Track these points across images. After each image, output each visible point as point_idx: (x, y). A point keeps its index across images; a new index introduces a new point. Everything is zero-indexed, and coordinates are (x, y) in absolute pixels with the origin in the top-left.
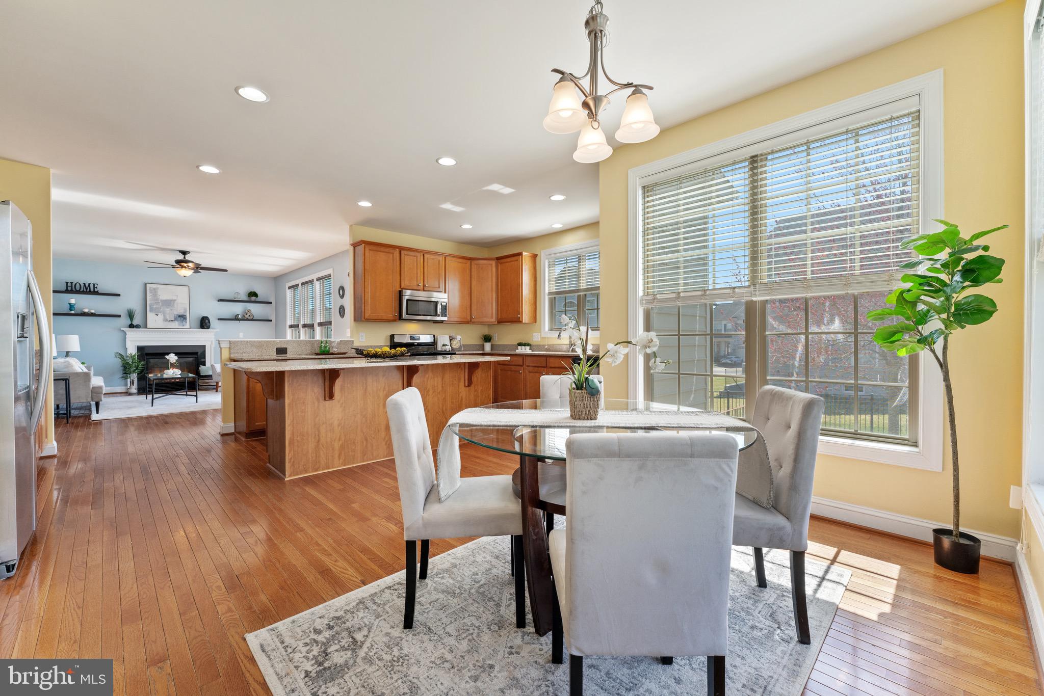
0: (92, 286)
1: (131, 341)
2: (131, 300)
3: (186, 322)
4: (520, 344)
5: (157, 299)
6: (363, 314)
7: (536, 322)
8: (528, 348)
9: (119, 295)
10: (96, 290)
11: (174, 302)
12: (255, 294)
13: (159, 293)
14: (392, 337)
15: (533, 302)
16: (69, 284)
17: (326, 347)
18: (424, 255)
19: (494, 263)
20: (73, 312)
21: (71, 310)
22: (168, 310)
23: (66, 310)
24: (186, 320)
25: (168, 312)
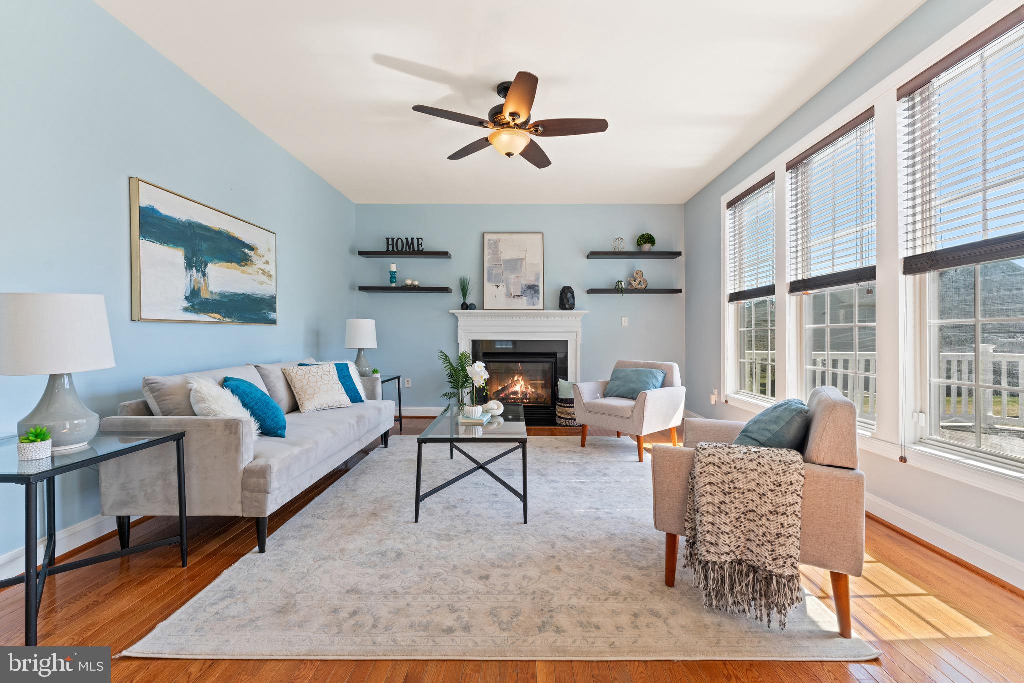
0: (416, 241)
1: (464, 332)
2: (464, 265)
3: (539, 299)
5: (499, 260)
9: (448, 255)
10: (421, 248)
11: (521, 264)
12: (648, 239)
13: (502, 247)
20: (394, 285)
21: (392, 282)
22: (512, 277)
23: (387, 284)
24: (539, 294)
25: (513, 281)
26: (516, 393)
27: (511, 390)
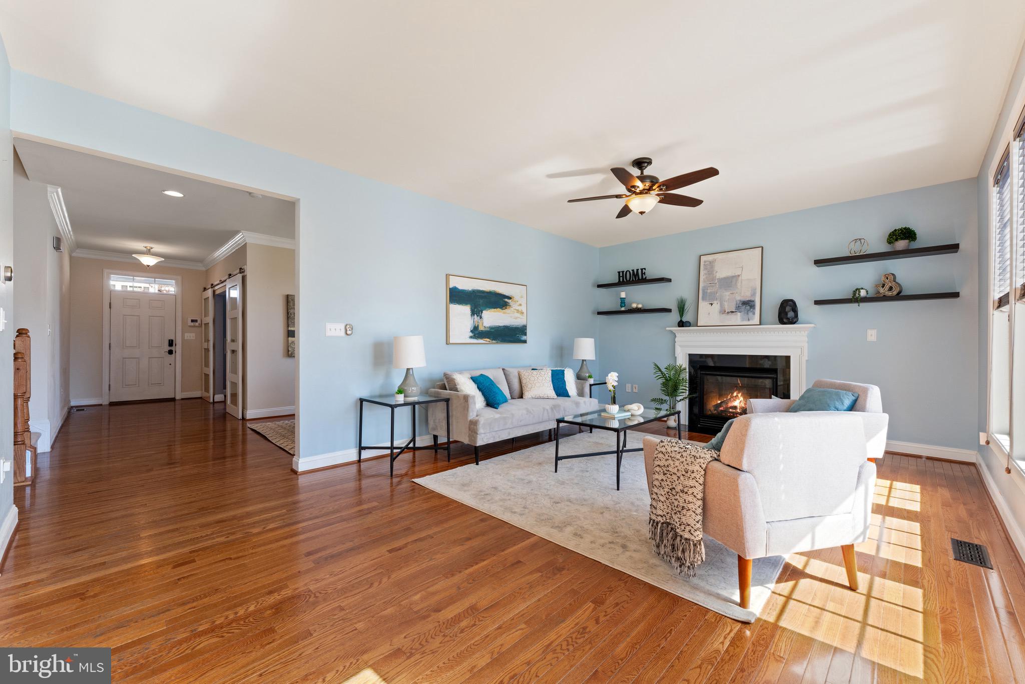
0: (640, 271)
1: (681, 346)
2: (681, 288)
3: (754, 314)
5: (714, 279)
9: (669, 280)
10: (644, 277)
11: (737, 281)
12: (908, 234)
13: (717, 267)
16: (621, 274)
20: (623, 309)
21: (622, 307)
22: (727, 294)
23: (618, 307)
24: (754, 308)
25: (728, 297)
26: (735, 407)
27: (730, 405)
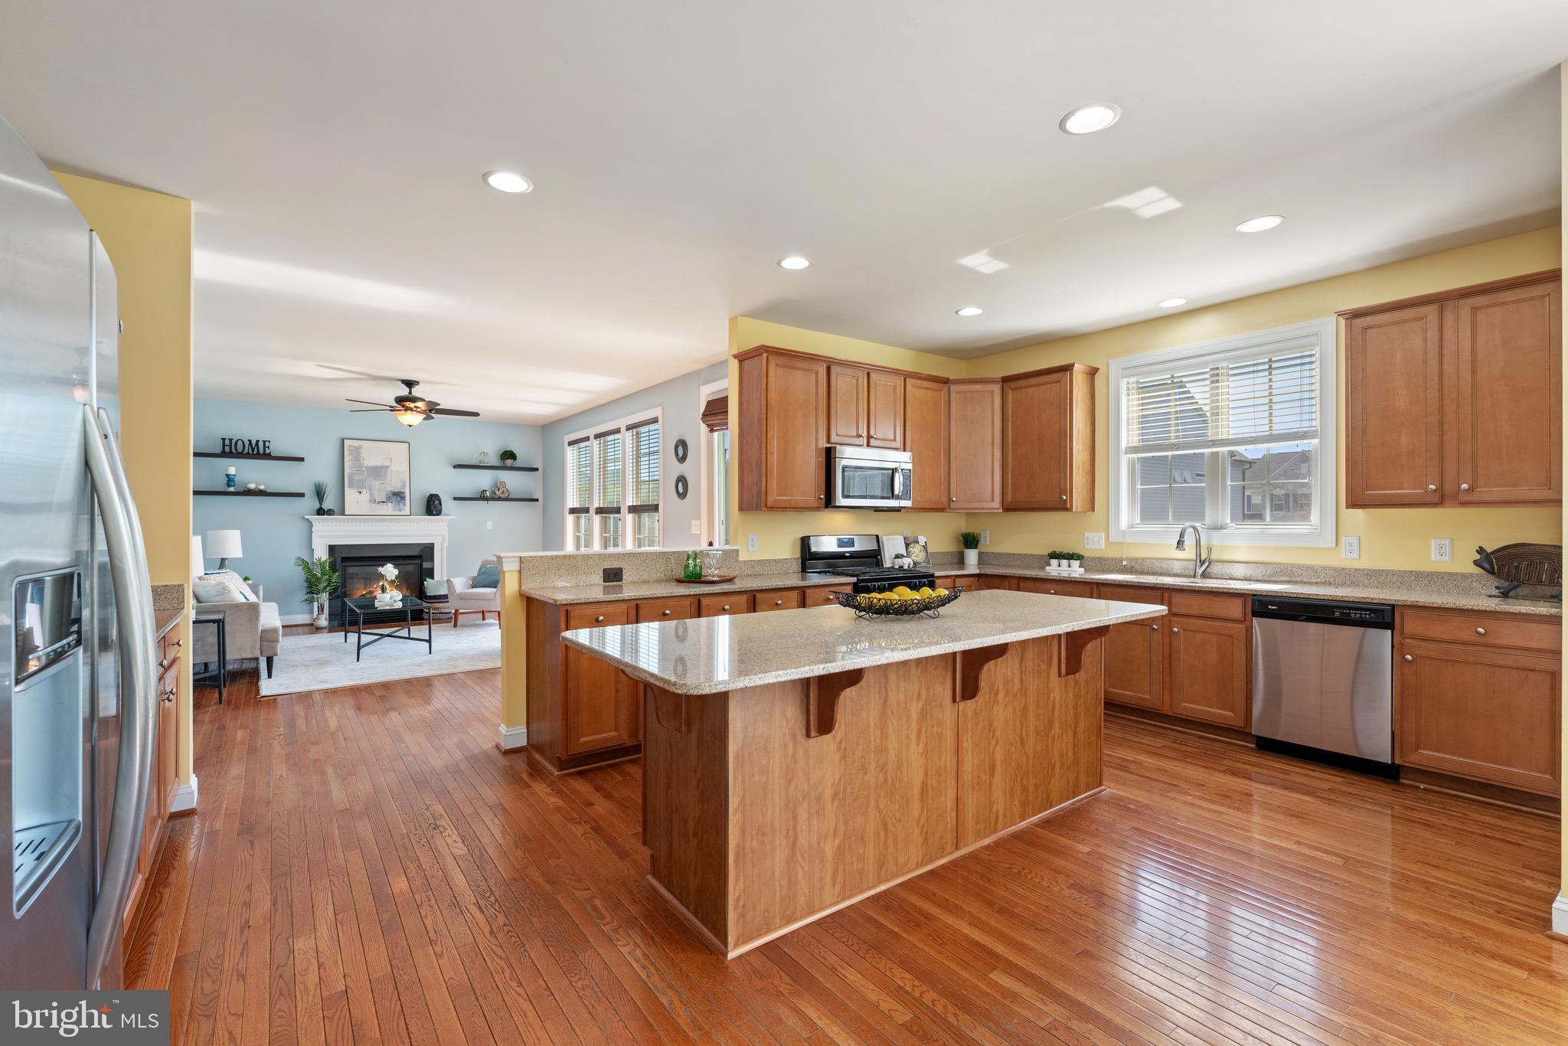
0: (261, 444)
1: (318, 536)
2: (319, 469)
3: (405, 505)
4: (1054, 555)
5: (361, 466)
6: (763, 497)
7: (1093, 510)
8: (1076, 564)
9: (302, 460)
10: (267, 451)
11: (386, 471)
12: (508, 455)
13: (364, 454)
14: (805, 542)
15: (1088, 468)
16: (227, 442)
17: (695, 565)
18: (868, 374)
19: (997, 389)
20: (232, 489)
21: (229, 486)
22: (376, 484)
23: (222, 487)
24: (405, 500)
25: (377, 487)
